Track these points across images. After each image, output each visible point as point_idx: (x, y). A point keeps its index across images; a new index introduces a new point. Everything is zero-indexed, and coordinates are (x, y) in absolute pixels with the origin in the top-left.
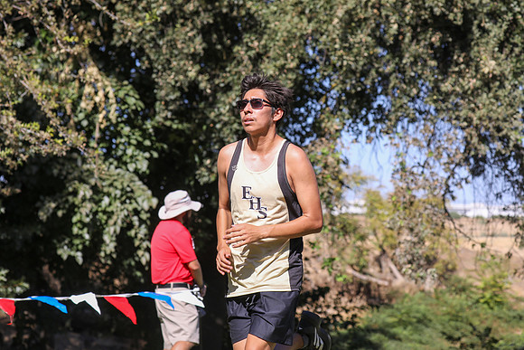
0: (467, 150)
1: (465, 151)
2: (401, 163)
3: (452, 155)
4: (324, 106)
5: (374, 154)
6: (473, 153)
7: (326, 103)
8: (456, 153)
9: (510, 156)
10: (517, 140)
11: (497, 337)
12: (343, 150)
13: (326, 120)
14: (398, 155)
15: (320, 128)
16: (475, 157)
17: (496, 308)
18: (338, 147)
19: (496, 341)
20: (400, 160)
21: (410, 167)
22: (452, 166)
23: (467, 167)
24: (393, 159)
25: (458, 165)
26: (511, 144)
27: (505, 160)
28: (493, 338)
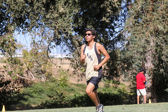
0: (55, 37)
1: (54, 37)
2: (34, 41)
3: (50, 38)
4: (8, 22)
5: (25, 38)
6: (56, 38)
7: (9, 21)
8: (51, 38)
9: (68, 39)
10: (70, 33)
11: (65, 96)
12: (15, 37)
13: (9, 27)
14: (32, 38)
15: (7, 29)
16: (57, 39)
17: (65, 87)
18: (13, 36)
19: (64, 97)
20: (33, 40)
21: (36, 42)
22: (50, 42)
23: (55, 42)
24: (31, 39)
25: (52, 41)
26: (69, 35)
27: (67, 40)
28: (63, 96)
